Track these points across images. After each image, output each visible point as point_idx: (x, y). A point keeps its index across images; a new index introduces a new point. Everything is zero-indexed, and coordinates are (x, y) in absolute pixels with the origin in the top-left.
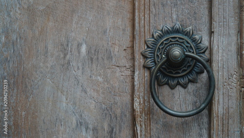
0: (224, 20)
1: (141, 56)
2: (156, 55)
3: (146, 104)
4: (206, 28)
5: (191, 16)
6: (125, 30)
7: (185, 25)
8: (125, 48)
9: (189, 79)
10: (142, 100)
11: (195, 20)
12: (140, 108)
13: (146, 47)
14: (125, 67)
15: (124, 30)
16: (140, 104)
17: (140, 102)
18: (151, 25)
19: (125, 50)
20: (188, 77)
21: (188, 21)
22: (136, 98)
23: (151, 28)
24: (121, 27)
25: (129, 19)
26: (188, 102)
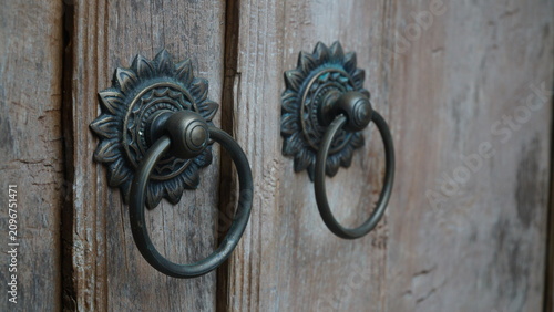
0: (260, 46)
1: (89, 135)
2: (125, 132)
3: (99, 253)
4: (215, 62)
5: (187, 33)
6: (41, 65)
7: (176, 55)
8: (41, 113)
9: (184, 183)
10: (91, 244)
11: (196, 43)
12: (86, 264)
13: (99, 112)
14: (42, 161)
15: (39, 66)
16: (86, 253)
17: (86, 250)
18: (110, 55)
19: (41, 118)
20: (182, 179)
21: (182, 46)
22: (79, 241)
23: (109, 62)
24: (32, 60)
25: (51, 36)
26: (177, 236)
